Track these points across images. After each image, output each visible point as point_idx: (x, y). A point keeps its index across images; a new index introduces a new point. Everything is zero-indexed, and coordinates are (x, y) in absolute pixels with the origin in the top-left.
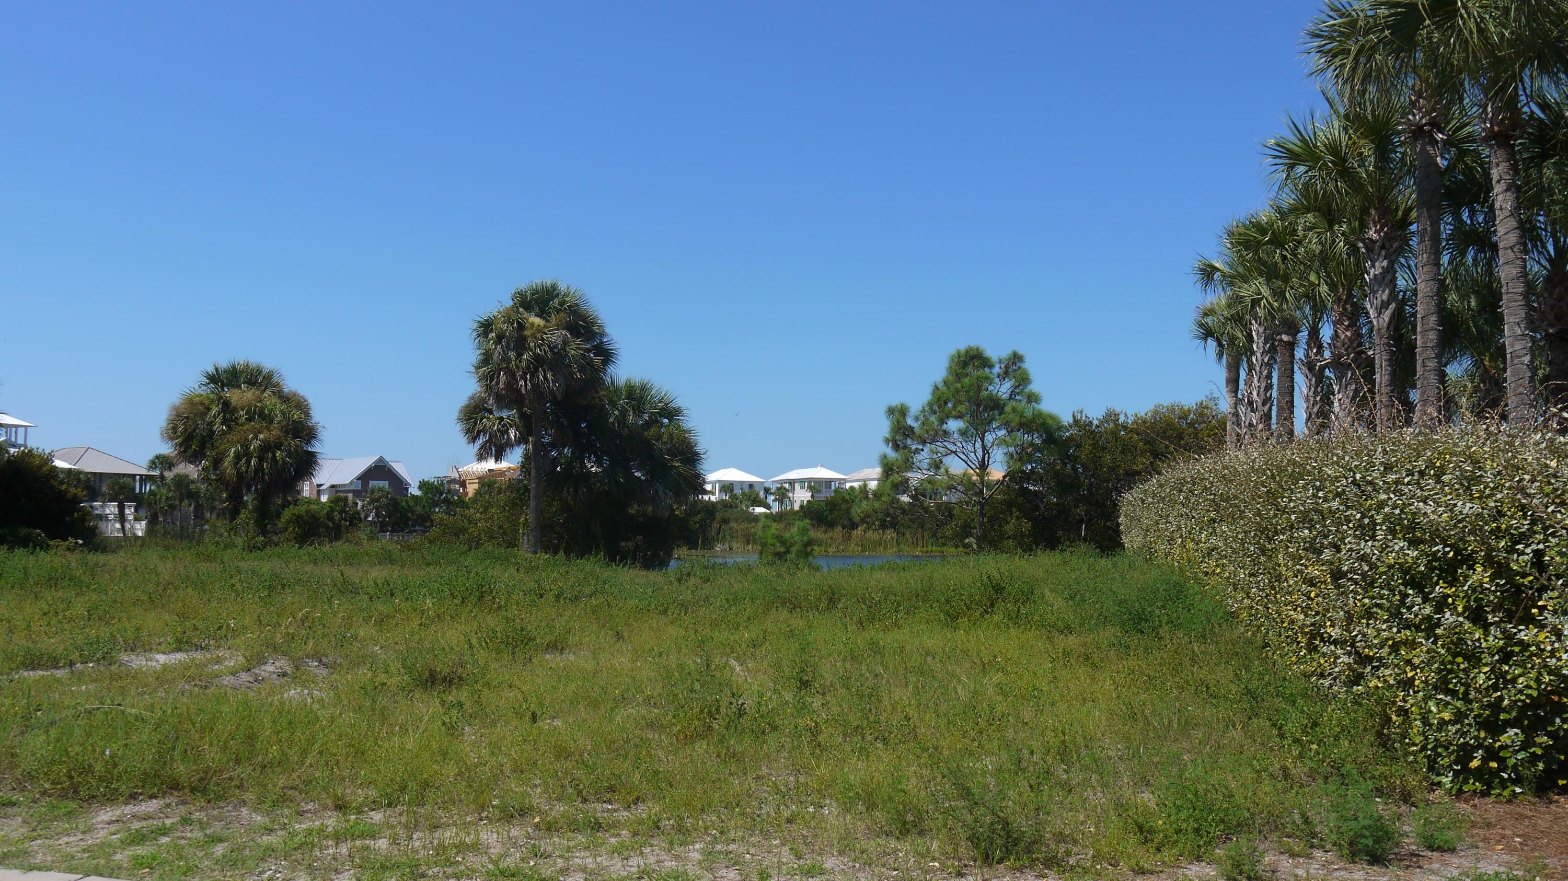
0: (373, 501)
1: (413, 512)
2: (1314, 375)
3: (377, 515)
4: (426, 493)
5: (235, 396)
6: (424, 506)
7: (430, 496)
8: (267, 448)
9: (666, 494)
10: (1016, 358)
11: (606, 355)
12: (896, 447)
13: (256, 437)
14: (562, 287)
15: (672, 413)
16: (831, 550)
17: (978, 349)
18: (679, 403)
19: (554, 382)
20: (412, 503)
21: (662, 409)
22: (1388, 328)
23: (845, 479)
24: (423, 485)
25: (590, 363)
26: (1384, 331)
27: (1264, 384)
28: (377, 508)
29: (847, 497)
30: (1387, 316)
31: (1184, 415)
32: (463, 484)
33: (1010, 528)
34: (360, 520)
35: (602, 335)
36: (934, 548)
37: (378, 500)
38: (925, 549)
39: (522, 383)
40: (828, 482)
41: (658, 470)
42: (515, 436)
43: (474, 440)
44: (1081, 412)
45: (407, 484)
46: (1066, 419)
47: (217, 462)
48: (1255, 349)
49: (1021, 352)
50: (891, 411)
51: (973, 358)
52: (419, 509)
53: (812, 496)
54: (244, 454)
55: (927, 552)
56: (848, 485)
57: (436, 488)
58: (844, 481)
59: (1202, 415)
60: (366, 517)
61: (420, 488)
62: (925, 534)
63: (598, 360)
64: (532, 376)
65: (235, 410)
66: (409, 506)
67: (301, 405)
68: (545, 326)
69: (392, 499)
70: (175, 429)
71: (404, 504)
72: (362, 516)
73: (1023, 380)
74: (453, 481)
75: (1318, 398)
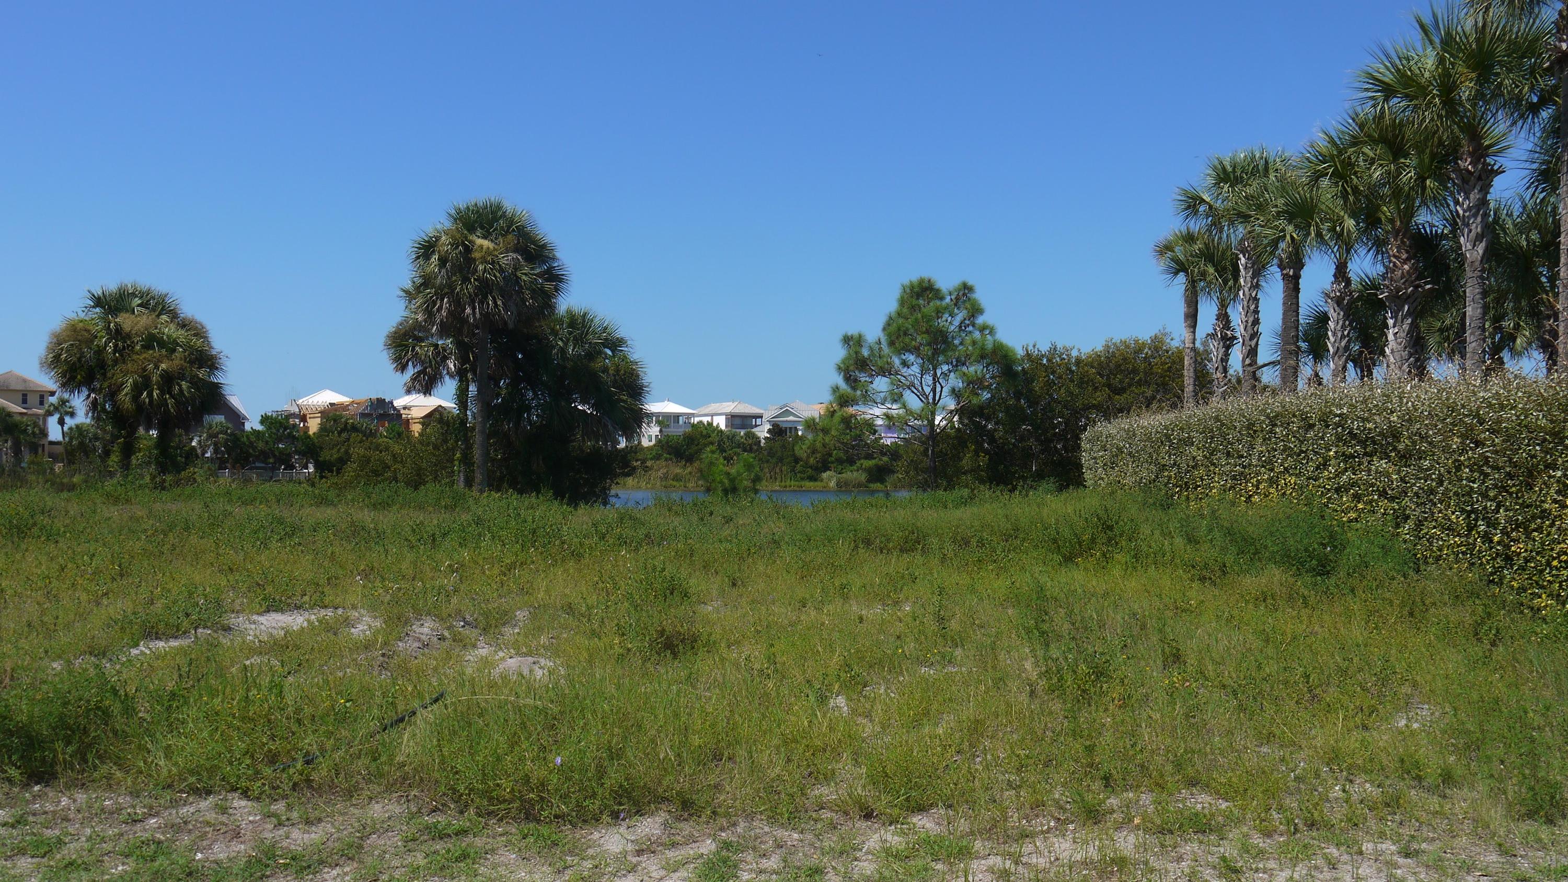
0: (210, 436)
1: (254, 448)
2: (1342, 309)
3: (216, 451)
4: (269, 428)
5: (125, 321)
6: (267, 443)
7: (274, 431)
8: (168, 380)
9: (614, 428)
10: (966, 289)
11: (555, 278)
12: (847, 379)
13: (157, 367)
14: (508, 206)
15: (616, 344)
16: (690, 485)
17: (929, 281)
18: (621, 333)
19: (506, 309)
20: (253, 439)
21: (606, 339)
22: (1481, 261)
23: (693, 414)
24: (265, 420)
25: (542, 290)
26: (1477, 263)
27: (1251, 319)
28: (215, 444)
29: (705, 432)
30: (1481, 249)
31: (1139, 348)
32: (303, 418)
33: (966, 461)
34: (197, 456)
35: (554, 259)
36: (793, 483)
37: (216, 436)
38: (783, 484)
39: (468, 310)
40: (677, 417)
41: (605, 402)
42: (455, 365)
43: (403, 368)
44: (1034, 346)
45: (245, 418)
46: (1020, 352)
47: (113, 394)
48: (1243, 283)
49: (970, 283)
50: (847, 340)
51: (926, 289)
52: (261, 445)
53: (661, 431)
54: (144, 384)
55: (785, 487)
56: (697, 420)
57: (280, 423)
58: (689, 416)
59: (1157, 349)
60: (203, 454)
61: (262, 422)
62: (784, 468)
63: (548, 286)
64: (481, 303)
65: (128, 336)
66: (251, 443)
67: (199, 332)
68: (495, 249)
69: (232, 434)
70: (57, 358)
71: (245, 439)
72: (199, 451)
73: (976, 310)
74: (293, 415)
75: (1346, 333)
